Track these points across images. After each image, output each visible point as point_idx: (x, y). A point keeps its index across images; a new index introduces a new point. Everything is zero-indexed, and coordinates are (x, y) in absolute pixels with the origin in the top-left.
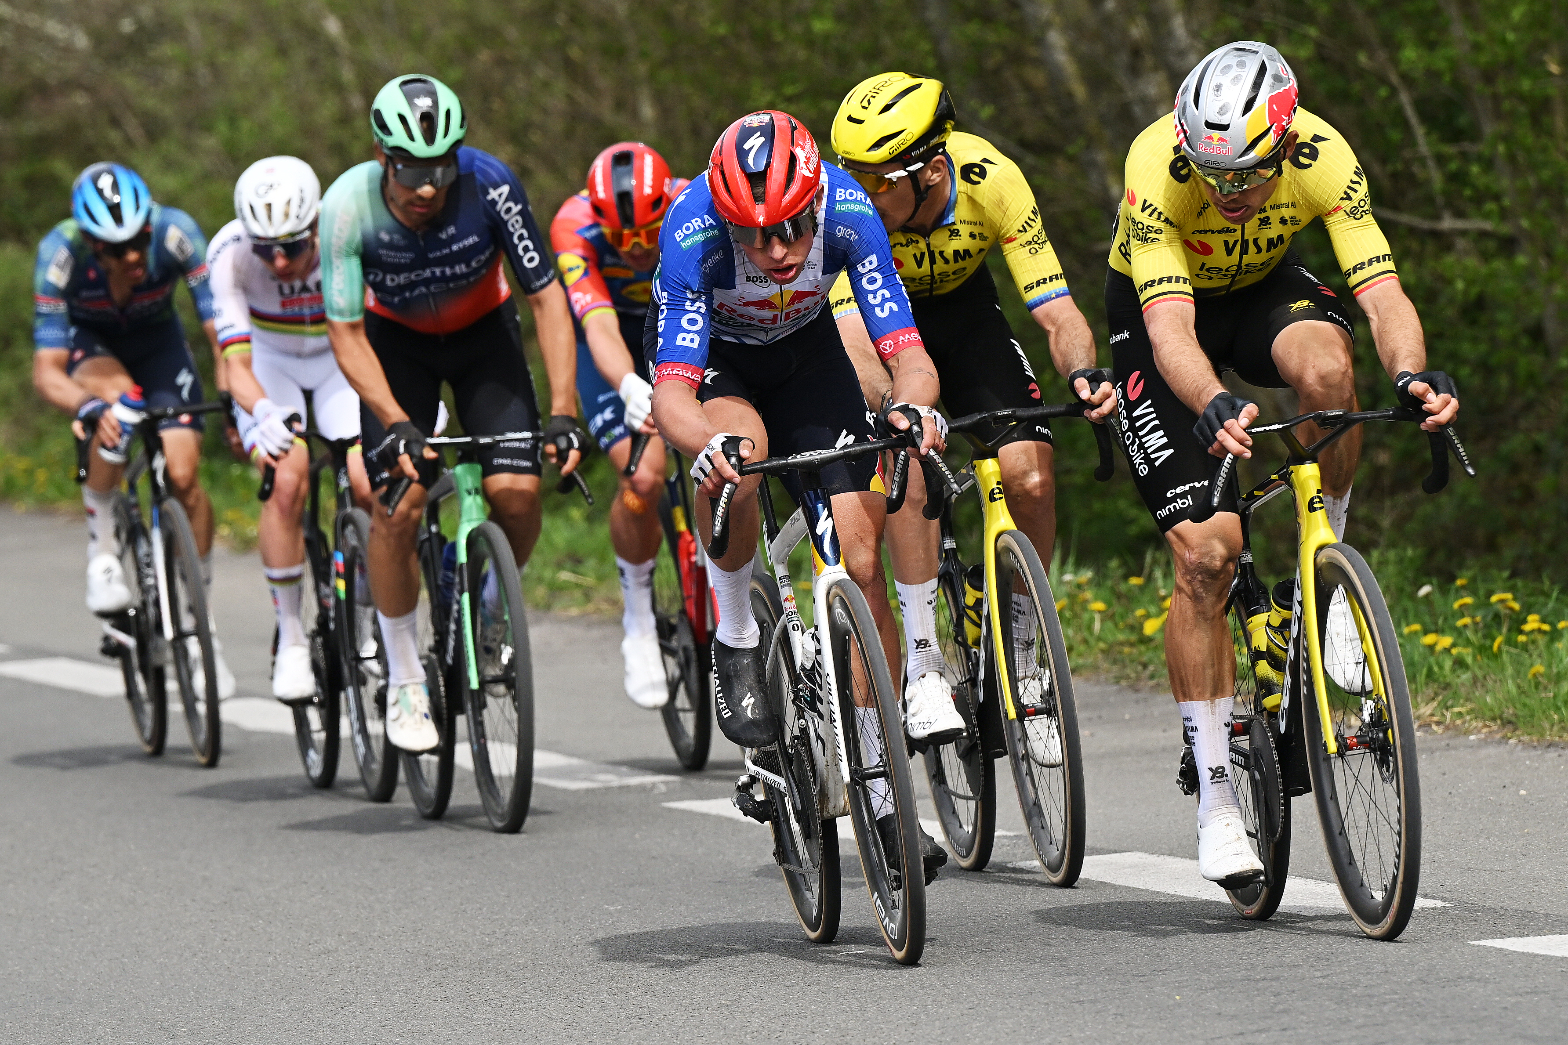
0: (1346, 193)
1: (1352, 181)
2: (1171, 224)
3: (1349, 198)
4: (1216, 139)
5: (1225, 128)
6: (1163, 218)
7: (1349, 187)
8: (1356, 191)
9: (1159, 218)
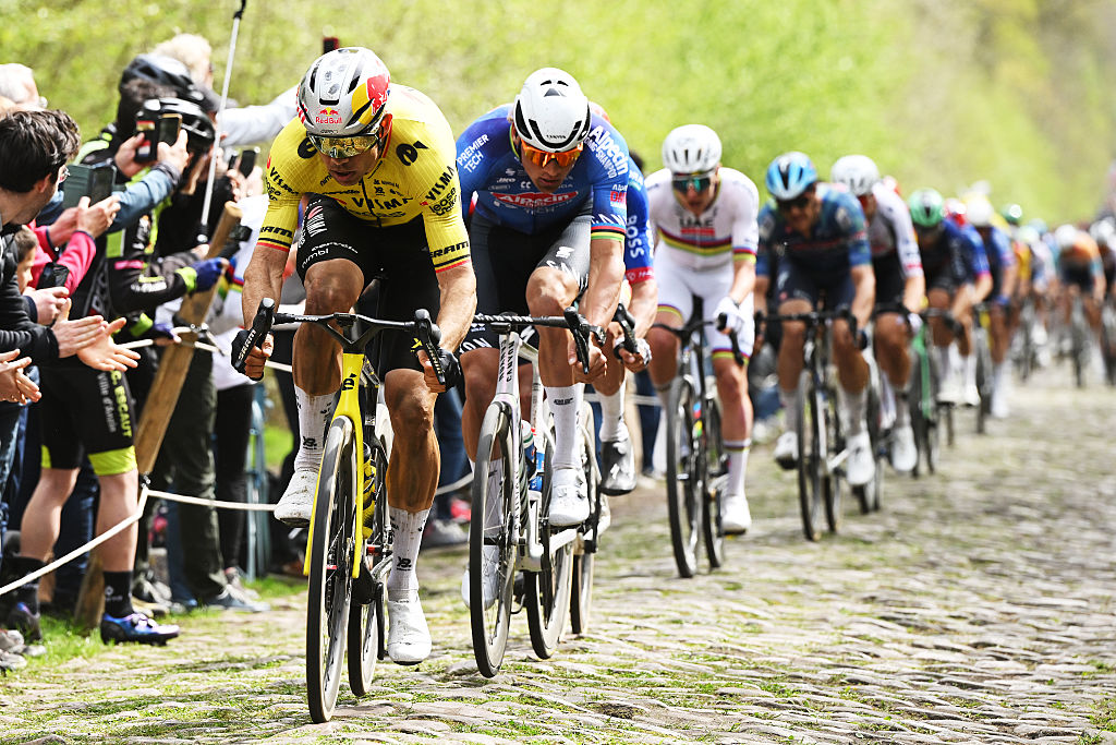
0: (430, 193)
1: (437, 185)
2: (290, 190)
3: (433, 198)
4: (329, 112)
5: (336, 102)
6: (282, 184)
7: (433, 189)
8: (439, 193)
9: (279, 184)
